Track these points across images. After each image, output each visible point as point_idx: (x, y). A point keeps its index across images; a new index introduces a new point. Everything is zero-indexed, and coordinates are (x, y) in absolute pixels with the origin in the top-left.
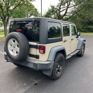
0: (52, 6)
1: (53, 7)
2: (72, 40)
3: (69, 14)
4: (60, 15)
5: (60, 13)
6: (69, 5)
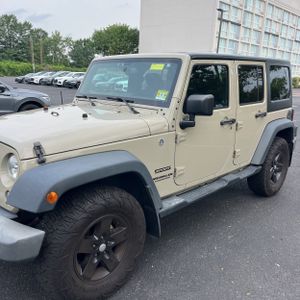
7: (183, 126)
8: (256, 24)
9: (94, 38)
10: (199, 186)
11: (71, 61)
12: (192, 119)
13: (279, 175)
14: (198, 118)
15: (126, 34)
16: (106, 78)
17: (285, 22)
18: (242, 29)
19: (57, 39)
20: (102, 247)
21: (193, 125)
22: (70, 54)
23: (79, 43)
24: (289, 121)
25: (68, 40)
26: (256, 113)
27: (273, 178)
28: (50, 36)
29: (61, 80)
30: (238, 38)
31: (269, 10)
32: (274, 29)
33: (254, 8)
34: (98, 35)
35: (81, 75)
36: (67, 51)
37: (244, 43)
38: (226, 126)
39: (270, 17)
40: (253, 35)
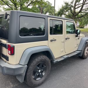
0: (65, 3)
1: (67, 4)
2: (66, 39)
3: (85, 11)
4: (75, 12)
5: (75, 10)
6: (85, 2)
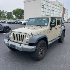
7: (50, 29)
8: (50, 8)
9: (13, 12)
10: (52, 40)
11: (7, 17)
12: (52, 28)
13: (63, 38)
14: (53, 28)
15: (20, 11)
16: (18, 21)
17: (56, 8)
18: (47, 9)
19: (3, 12)
20: (41, 50)
21: (52, 29)
22: (7, 15)
23: (9, 13)
24: (64, 28)
25: (6, 12)
26: (60, 27)
27: (62, 39)
28: (1, 11)
29: (7, 21)
30: (46, 11)
31: (52, 5)
32: (53, 9)
33: (49, 5)
34: (14, 11)
35: (11, 20)
36: (6, 14)
37: (47, 12)
38: (56, 29)
39: (52, 7)
40: (49, 10)
